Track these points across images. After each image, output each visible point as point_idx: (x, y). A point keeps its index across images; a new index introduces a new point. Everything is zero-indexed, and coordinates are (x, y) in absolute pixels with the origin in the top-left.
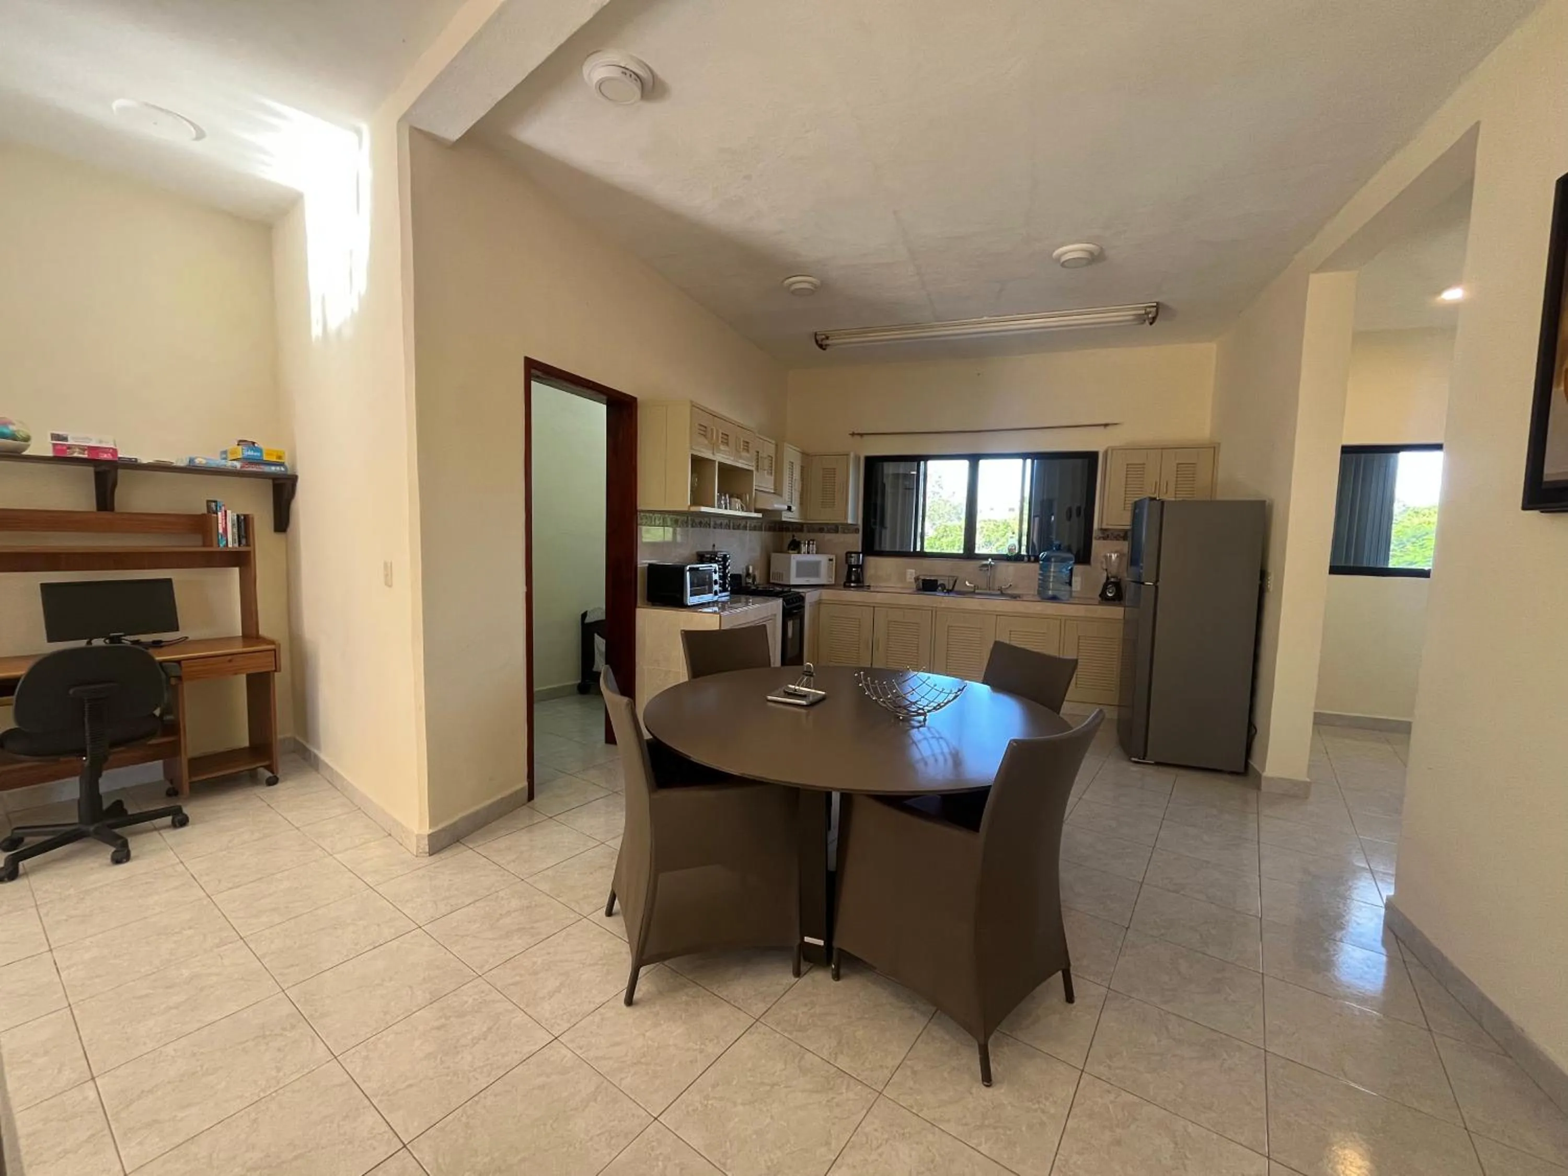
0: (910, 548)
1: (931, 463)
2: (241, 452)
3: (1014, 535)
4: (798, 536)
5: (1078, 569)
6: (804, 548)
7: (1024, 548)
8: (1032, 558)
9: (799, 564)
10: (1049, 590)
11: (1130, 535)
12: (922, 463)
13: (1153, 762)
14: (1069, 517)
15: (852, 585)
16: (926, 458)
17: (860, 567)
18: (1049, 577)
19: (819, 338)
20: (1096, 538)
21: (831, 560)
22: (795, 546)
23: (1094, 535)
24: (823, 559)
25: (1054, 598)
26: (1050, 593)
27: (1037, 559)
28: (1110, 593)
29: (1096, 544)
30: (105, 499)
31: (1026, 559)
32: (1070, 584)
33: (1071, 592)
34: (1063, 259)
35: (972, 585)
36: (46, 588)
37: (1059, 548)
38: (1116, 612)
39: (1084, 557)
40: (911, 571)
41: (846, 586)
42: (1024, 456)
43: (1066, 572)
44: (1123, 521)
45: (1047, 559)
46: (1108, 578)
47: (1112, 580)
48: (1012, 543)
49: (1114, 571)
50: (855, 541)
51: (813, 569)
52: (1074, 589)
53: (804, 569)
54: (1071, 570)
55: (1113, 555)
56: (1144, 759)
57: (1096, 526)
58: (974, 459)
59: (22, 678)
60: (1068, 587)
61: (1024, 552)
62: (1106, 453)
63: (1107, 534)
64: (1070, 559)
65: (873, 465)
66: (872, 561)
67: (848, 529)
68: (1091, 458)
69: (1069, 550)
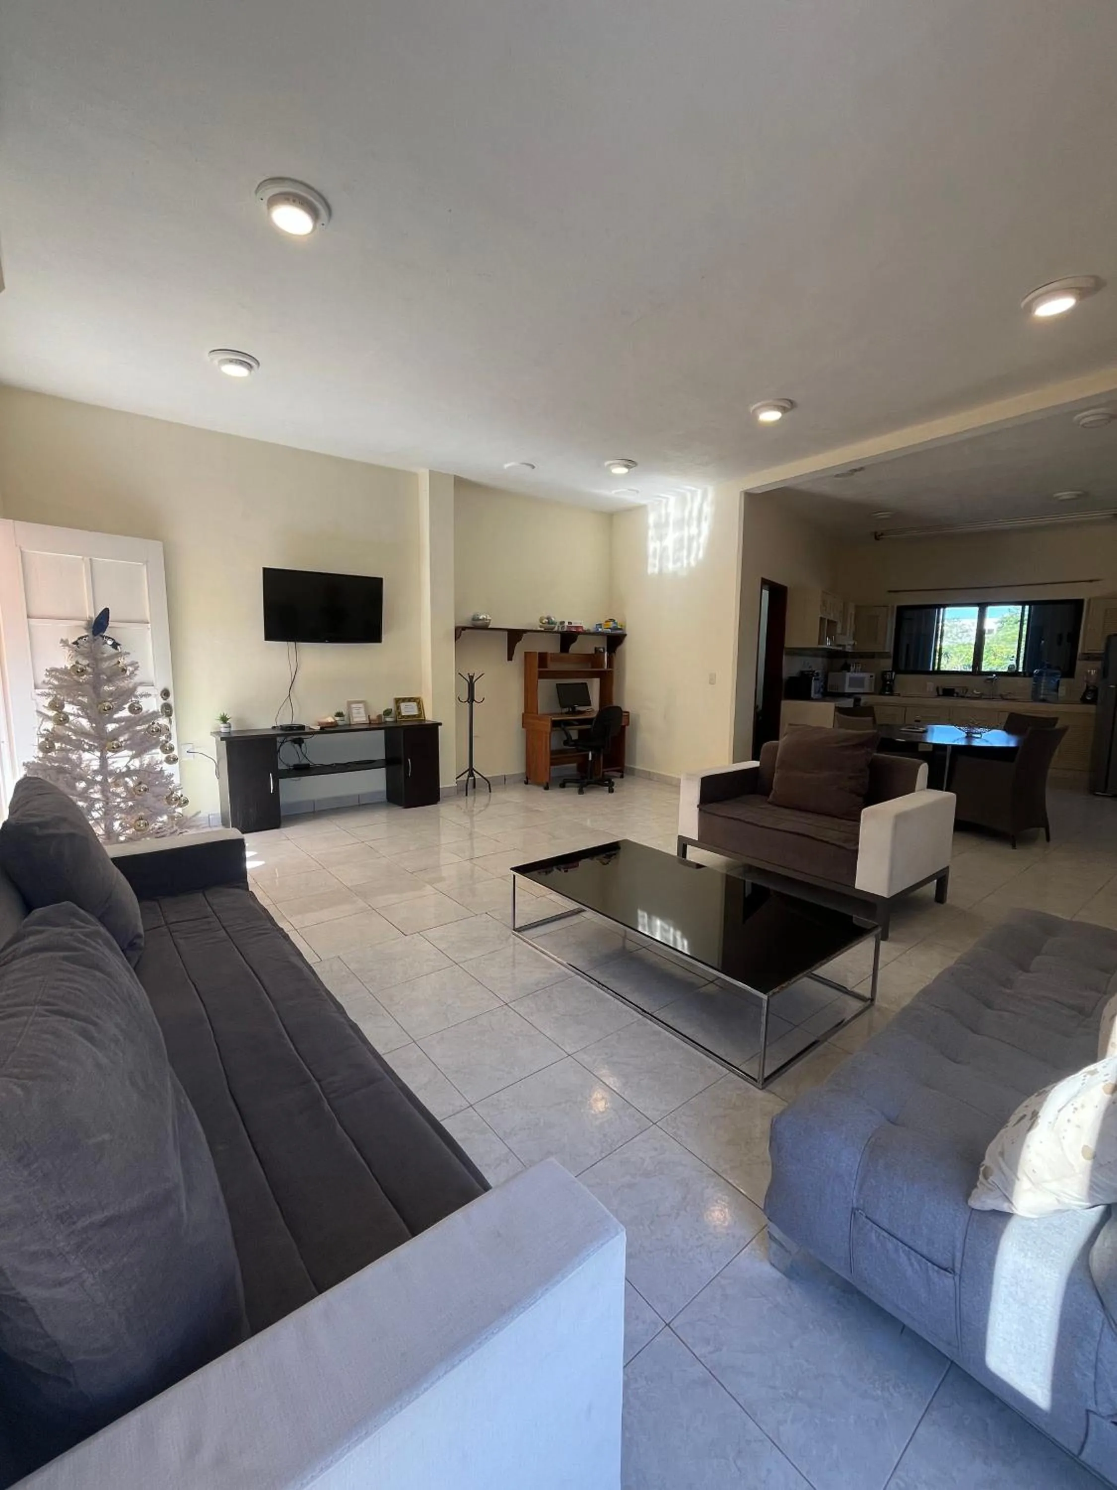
0: (930, 667)
1: (947, 609)
2: (611, 624)
3: (1013, 659)
4: (849, 661)
5: (1063, 681)
6: (852, 669)
7: (1021, 665)
8: (1027, 674)
9: (851, 679)
10: (1041, 694)
11: (1104, 658)
12: (942, 610)
13: (1110, 795)
14: (1059, 643)
15: (887, 693)
16: (944, 606)
17: (892, 681)
18: (1041, 686)
19: (878, 534)
20: (1079, 659)
21: (871, 676)
22: (847, 668)
23: (1078, 657)
24: (866, 676)
25: (1044, 701)
26: (1042, 697)
27: (1031, 675)
28: (1089, 697)
29: (1080, 664)
30: (565, 647)
31: (1022, 674)
32: (1057, 691)
33: (1057, 697)
34: (1061, 498)
35: (979, 693)
36: (558, 686)
37: (1049, 667)
38: (1092, 708)
39: (1069, 672)
40: (931, 684)
41: (882, 693)
42: (1023, 604)
43: (1054, 683)
44: (1100, 648)
45: (1040, 674)
46: (1087, 687)
47: (1091, 688)
48: (1011, 664)
49: (1092, 682)
50: (887, 664)
51: (859, 682)
52: (1060, 695)
53: (855, 682)
54: (1058, 682)
55: (1092, 671)
56: (1104, 792)
57: (1080, 651)
58: (982, 606)
59: (595, 720)
60: (1055, 693)
61: (1020, 670)
62: (1090, 600)
63: (1088, 657)
64: (1057, 674)
65: (902, 611)
66: (901, 677)
67: (883, 655)
68: (1078, 604)
69: (1058, 668)
